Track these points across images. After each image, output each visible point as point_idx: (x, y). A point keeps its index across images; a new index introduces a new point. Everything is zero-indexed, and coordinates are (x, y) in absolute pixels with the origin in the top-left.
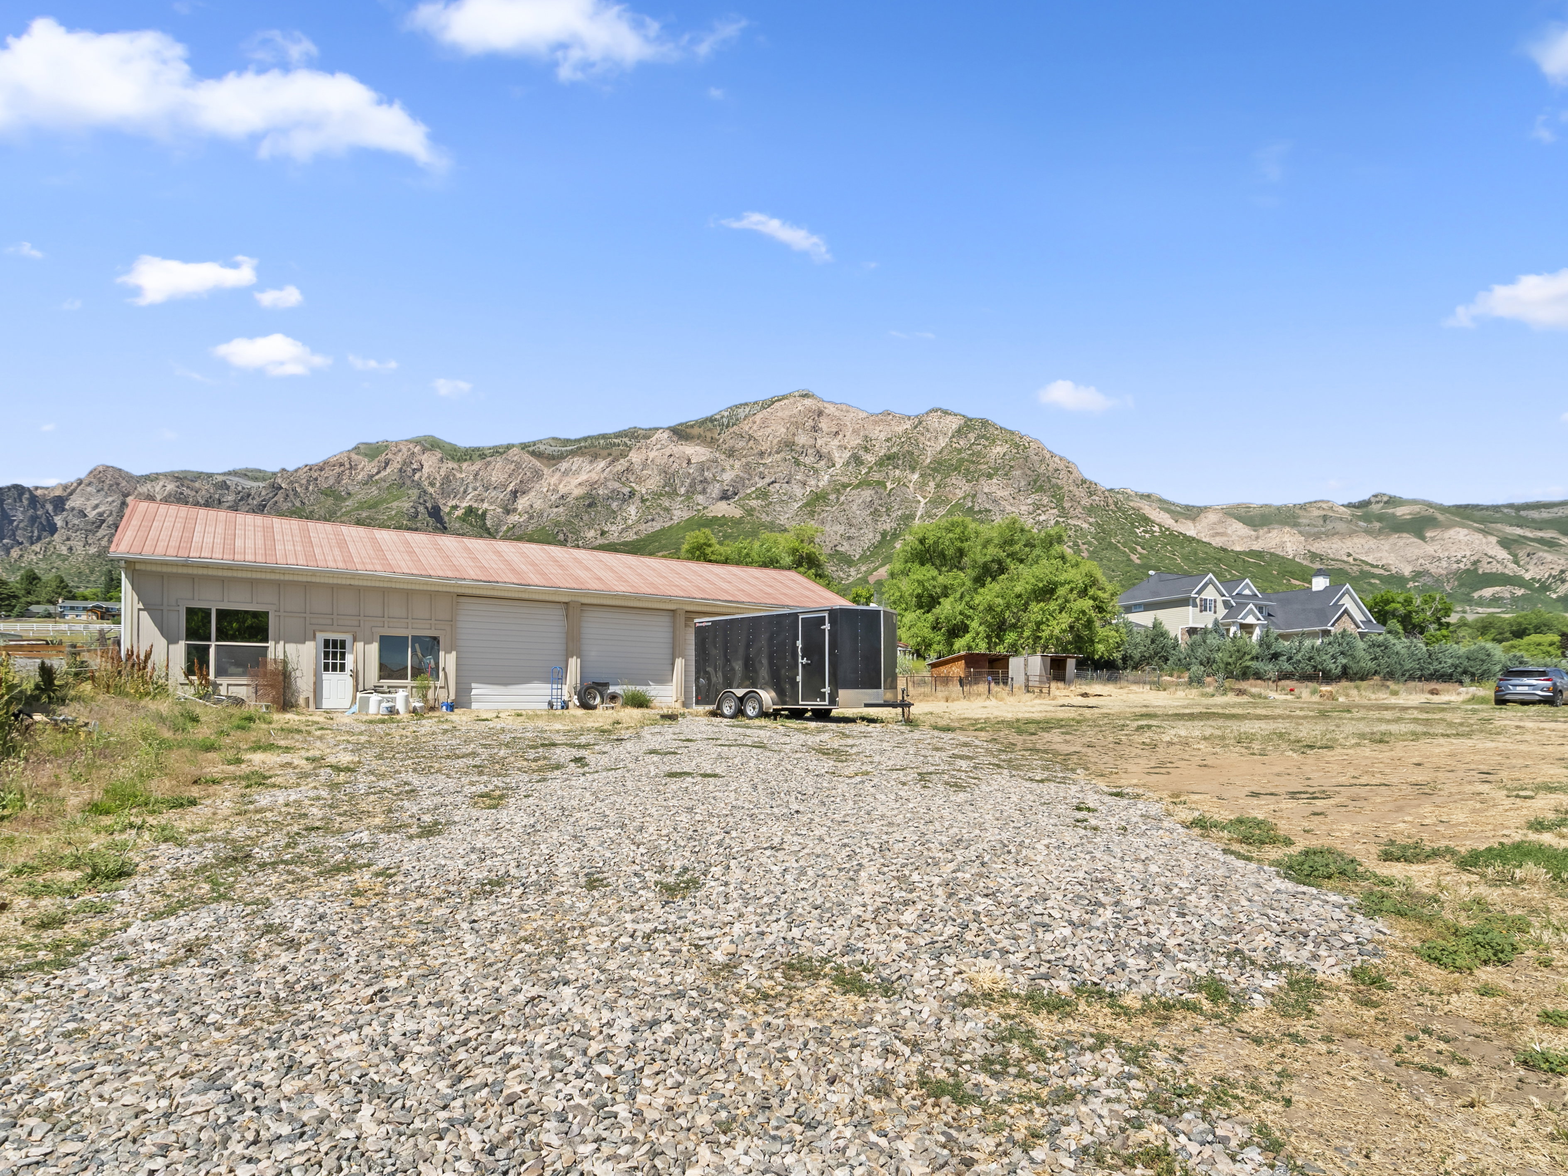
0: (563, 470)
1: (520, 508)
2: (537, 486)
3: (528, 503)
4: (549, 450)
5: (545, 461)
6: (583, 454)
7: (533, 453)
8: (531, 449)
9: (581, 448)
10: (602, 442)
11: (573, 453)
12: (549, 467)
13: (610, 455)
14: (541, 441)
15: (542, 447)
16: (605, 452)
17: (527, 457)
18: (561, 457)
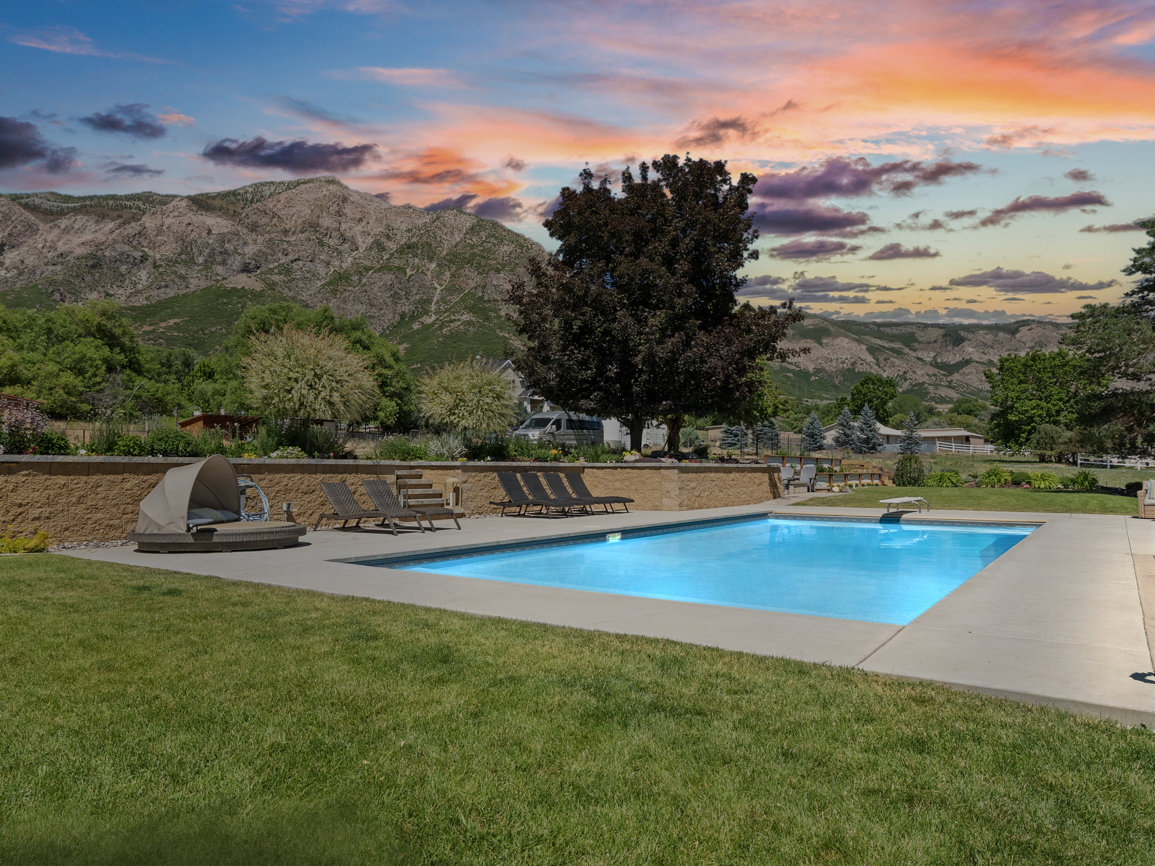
0: (63, 226)
1: (8, 262)
2: (31, 241)
3: (18, 258)
4: (47, 205)
5: (41, 216)
6: (87, 213)
7: (26, 206)
8: (23, 201)
9: (86, 206)
10: (111, 202)
11: (76, 211)
12: (45, 222)
13: (120, 216)
14: (36, 195)
15: (38, 201)
16: (115, 214)
17: (17, 209)
18: (61, 213)
